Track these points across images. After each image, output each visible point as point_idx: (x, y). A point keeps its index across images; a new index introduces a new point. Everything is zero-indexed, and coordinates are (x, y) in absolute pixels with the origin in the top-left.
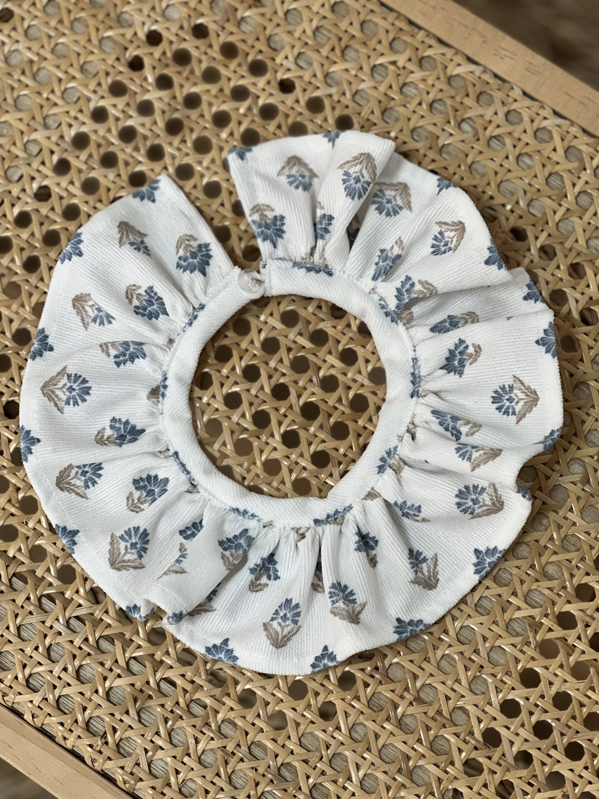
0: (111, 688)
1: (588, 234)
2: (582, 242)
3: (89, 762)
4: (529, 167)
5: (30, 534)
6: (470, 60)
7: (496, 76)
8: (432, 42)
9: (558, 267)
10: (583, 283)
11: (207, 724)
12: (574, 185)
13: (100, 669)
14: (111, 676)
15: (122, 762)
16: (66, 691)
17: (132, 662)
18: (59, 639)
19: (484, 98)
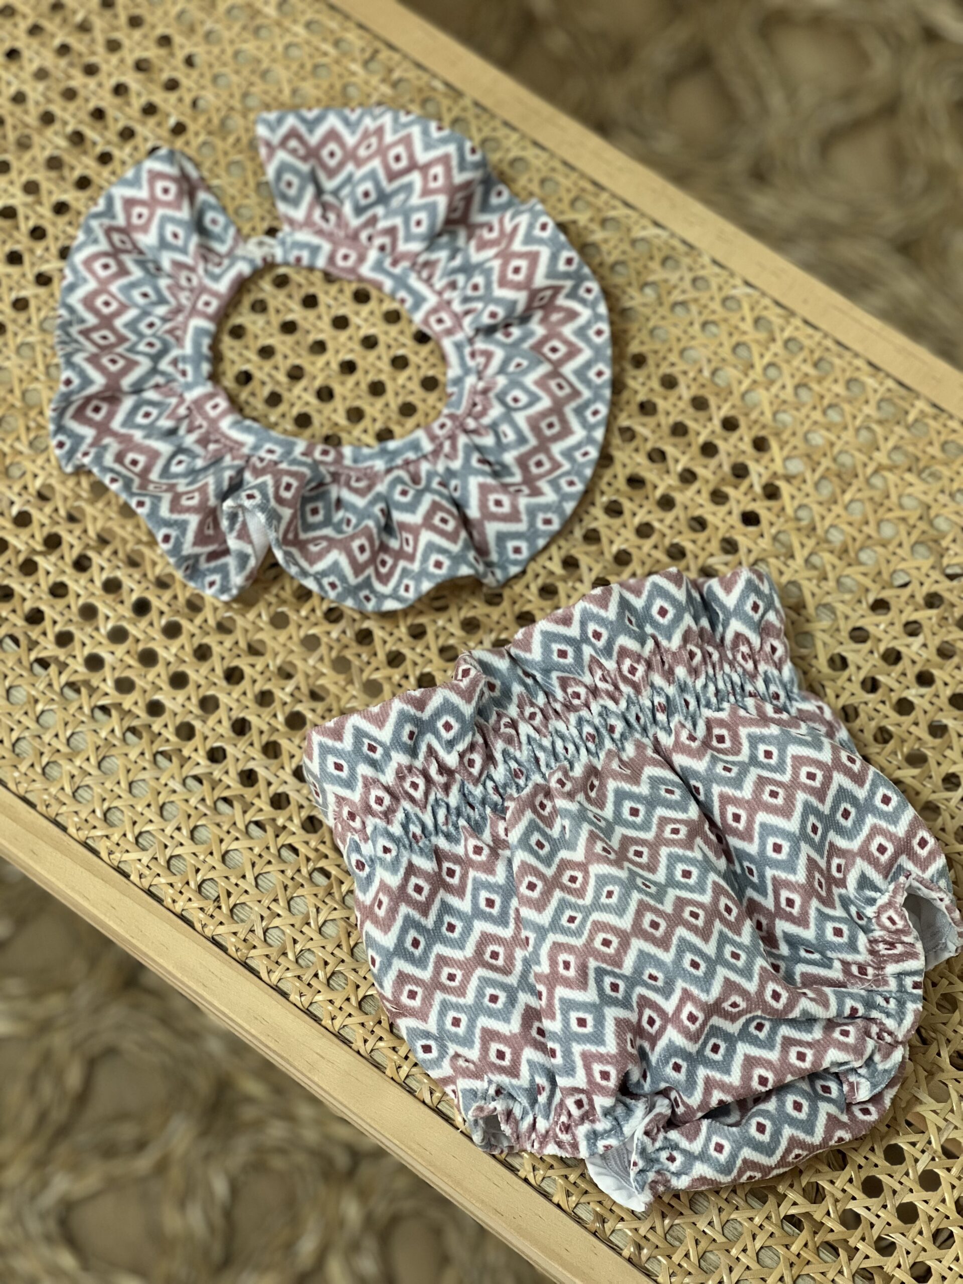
0: (227, 852)
1: (775, 407)
2: (768, 415)
3: (198, 926)
4: (715, 336)
5: (148, 687)
6: (657, 224)
7: (684, 242)
8: (618, 204)
9: (741, 439)
10: (766, 458)
11: (330, 894)
12: (762, 356)
13: (216, 830)
14: (227, 839)
15: (235, 927)
16: (178, 851)
17: (252, 827)
18: (173, 798)
19: (670, 263)
